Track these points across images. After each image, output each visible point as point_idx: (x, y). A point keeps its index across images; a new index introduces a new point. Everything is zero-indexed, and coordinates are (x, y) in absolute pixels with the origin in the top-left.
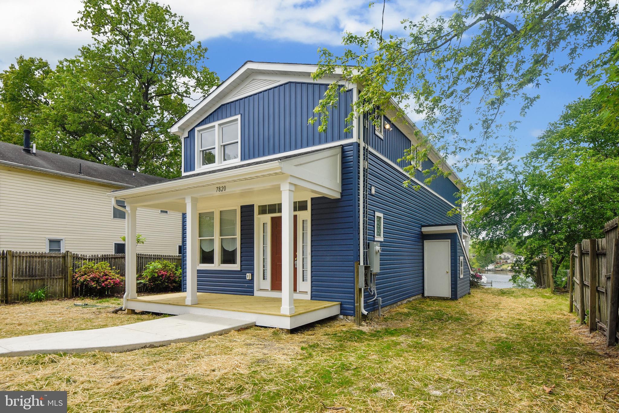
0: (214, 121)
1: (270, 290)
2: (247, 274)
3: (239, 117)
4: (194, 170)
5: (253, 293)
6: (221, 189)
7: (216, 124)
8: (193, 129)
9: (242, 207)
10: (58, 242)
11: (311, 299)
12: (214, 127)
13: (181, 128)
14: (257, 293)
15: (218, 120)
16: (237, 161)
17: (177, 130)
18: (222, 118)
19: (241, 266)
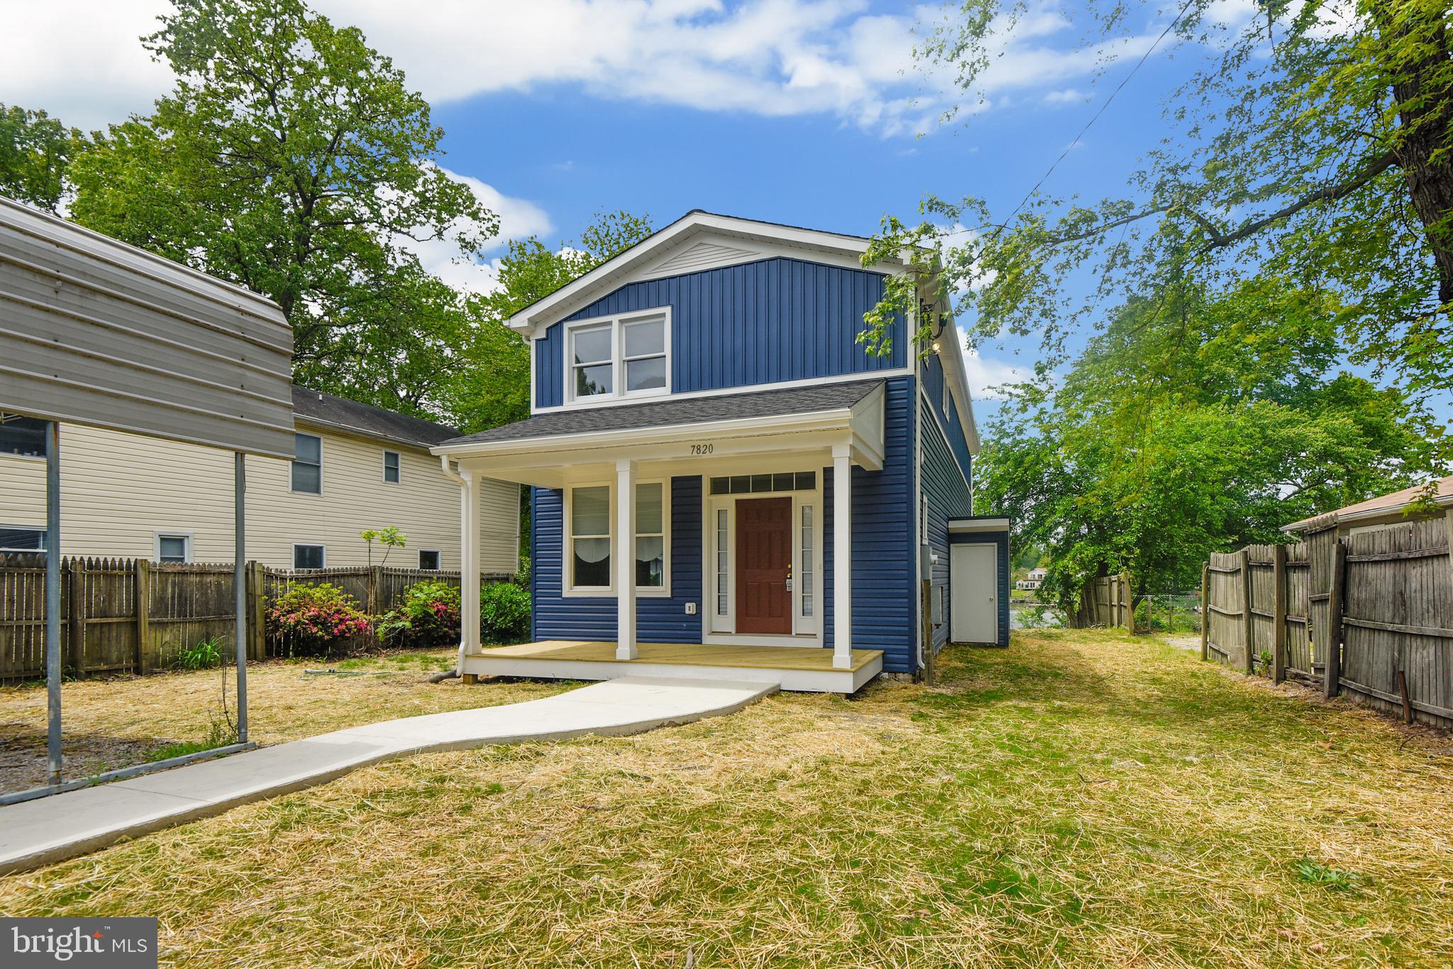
0: (608, 313)
1: (734, 632)
2: (687, 605)
3: (667, 310)
4: (561, 404)
5: (701, 639)
6: (702, 450)
7: (615, 318)
8: (561, 323)
9: (674, 480)
10: (179, 541)
11: (824, 647)
12: (610, 323)
13: (534, 322)
14: (707, 640)
15: (618, 311)
16: (663, 394)
17: (526, 324)
18: (628, 310)
19: (672, 589)
